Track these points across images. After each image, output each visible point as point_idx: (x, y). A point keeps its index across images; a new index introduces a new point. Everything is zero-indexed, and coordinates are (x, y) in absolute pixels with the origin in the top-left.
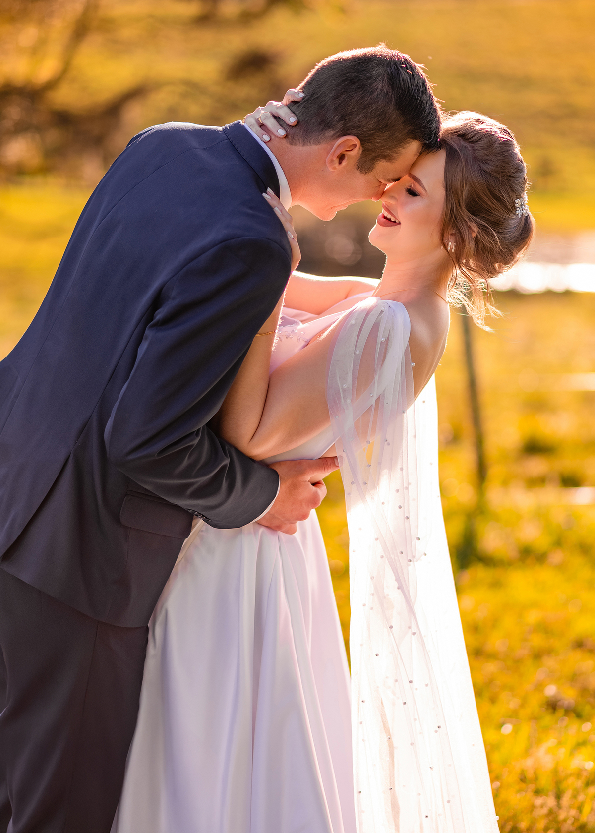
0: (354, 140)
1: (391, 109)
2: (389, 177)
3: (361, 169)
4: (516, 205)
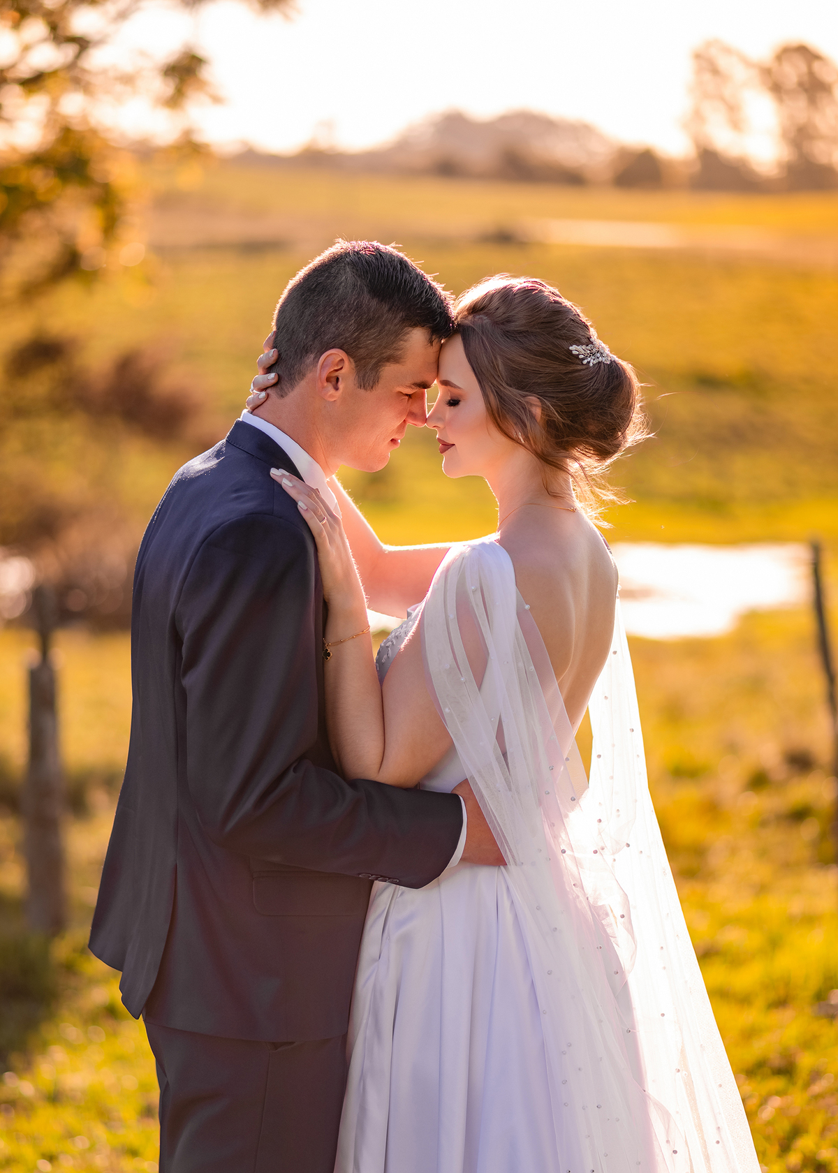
0: (336, 354)
1: (366, 297)
2: (408, 383)
3: (364, 386)
4: (574, 352)
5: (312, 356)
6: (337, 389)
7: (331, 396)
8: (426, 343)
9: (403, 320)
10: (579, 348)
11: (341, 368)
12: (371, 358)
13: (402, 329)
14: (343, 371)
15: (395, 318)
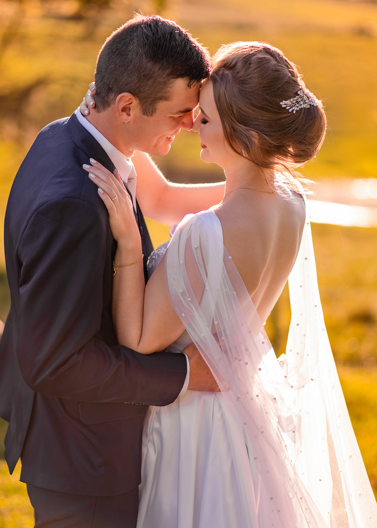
0: (127, 96)
2: (175, 111)
3: (147, 114)
4: (283, 106)
5: (113, 94)
6: (129, 115)
7: (126, 119)
8: (186, 87)
9: (169, 75)
10: (288, 102)
11: (131, 103)
12: (149, 98)
13: (168, 80)
14: (132, 105)
15: (163, 74)
